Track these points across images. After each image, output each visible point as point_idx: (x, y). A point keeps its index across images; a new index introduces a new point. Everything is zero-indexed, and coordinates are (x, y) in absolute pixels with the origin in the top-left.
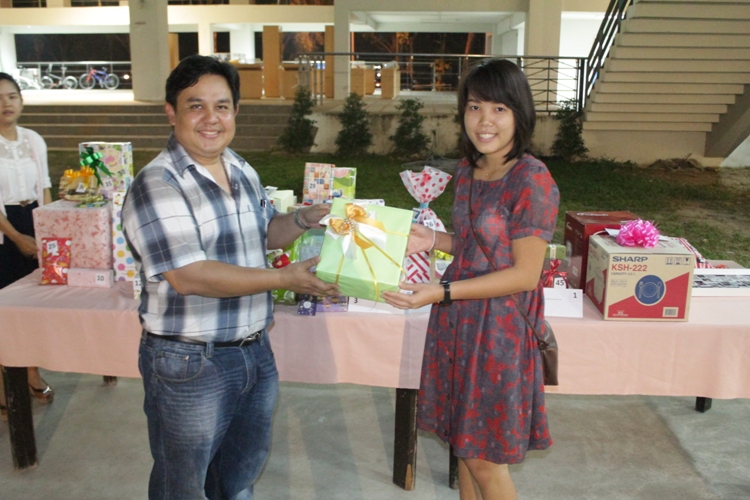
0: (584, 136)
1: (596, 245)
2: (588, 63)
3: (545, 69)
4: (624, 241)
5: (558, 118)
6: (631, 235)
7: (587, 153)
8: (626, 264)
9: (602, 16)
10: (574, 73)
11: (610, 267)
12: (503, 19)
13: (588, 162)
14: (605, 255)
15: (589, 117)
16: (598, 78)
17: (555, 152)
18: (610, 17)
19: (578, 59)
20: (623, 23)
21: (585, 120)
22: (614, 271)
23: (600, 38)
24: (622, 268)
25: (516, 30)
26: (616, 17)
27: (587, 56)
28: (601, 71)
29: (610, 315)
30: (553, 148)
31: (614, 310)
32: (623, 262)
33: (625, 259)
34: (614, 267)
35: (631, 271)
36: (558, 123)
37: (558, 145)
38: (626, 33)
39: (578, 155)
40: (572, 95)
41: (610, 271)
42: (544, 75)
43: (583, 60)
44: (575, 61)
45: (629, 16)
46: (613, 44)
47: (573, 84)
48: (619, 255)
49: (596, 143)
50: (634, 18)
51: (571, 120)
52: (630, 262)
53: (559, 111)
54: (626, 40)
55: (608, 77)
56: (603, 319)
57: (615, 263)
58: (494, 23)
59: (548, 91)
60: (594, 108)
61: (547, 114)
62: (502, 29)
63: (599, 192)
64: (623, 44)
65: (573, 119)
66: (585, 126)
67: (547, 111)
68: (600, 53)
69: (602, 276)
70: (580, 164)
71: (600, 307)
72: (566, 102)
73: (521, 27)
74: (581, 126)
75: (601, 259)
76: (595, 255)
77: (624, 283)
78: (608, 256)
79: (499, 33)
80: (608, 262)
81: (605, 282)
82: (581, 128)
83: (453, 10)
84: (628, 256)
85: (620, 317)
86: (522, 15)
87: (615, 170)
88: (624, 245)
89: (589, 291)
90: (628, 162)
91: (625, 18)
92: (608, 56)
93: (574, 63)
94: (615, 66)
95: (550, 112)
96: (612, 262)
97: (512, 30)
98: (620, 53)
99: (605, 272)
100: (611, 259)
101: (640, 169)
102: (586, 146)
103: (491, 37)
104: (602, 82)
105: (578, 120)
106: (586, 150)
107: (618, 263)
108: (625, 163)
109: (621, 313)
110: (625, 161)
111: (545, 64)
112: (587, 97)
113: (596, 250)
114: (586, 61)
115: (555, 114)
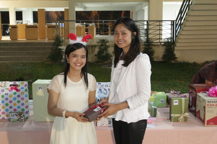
0: (175, 52)
1: (200, 97)
2: (176, 22)
3: (158, 25)
4: (211, 95)
5: (164, 45)
6: (214, 92)
7: (177, 59)
8: (213, 104)
9: (181, 3)
10: (170, 27)
11: (207, 105)
12: (138, 5)
13: (177, 63)
14: (204, 100)
15: (177, 44)
16: (180, 28)
17: (164, 59)
18: (185, 3)
19: (171, 21)
20: (190, 6)
21: (176, 46)
22: (208, 107)
23: (181, 12)
24: (211, 105)
25: (144, 9)
26: (187, 3)
27: (175, 20)
28: (182, 25)
29: (207, 124)
30: (163, 58)
31: (209, 122)
32: (211, 103)
33: (212, 102)
34: (208, 105)
35: (215, 106)
36: (164, 47)
37: (164, 56)
38: (192, 10)
39: (174, 60)
40: (169, 36)
41: (207, 107)
42: (158, 28)
43: (174, 21)
44: (170, 22)
45: (193, 4)
46: (186, 15)
47: (170, 31)
48: (210, 101)
49: (180, 55)
50: (195, 4)
51: (170, 46)
52: (214, 103)
53: (164, 42)
54: (192, 13)
55: (185, 28)
56: (205, 126)
57: (208, 104)
58: (134, 7)
59: (160, 34)
60: (179, 41)
61: (160, 44)
62: (137, 9)
63: (184, 75)
64: (191, 15)
65: (171, 45)
66: (176, 48)
67: (160, 42)
68: (181, 19)
69: (203, 109)
70: (174, 64)
71: (203, 121)
72: (167, 39)
73: (146, 8)
74: (174, 48)
75: (202, 102)
76: (200, 101)
77: (212, 111)
78: (205, 101)
79: (136, 11)
80: (205, 103)
81: (205, 111)
82: (174, 49)
83: (118, 2)
84: (213, 101)
85: (211, 125)
86: (147, 3)
87: (189, 66)
88: (212, 96)
89: (198, 115)
90: (195, 62)
91: (191, 4)
92: (184, 20)
93: (170, 23)
94: (188, 24)
95: (161, 43)
96: (207, 103)
97: (142, 9)
98: (189, 18)
99: (204, 107)
100: (207, 102)
101: (199, 65)
102: (176, 56)
103: (133, 12)
104: (182, 30)
105: (172, 46)
106: (176, 58)
107: (210, 103)
108: (193, 63)
109: (211, 123)
110: (193, 62)
111: (158, 23)
112: (176, 36)
113: (200, 99)
114: (175, 22)
115: (163, 44)
